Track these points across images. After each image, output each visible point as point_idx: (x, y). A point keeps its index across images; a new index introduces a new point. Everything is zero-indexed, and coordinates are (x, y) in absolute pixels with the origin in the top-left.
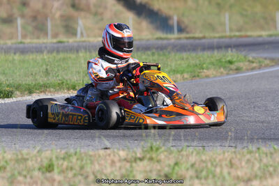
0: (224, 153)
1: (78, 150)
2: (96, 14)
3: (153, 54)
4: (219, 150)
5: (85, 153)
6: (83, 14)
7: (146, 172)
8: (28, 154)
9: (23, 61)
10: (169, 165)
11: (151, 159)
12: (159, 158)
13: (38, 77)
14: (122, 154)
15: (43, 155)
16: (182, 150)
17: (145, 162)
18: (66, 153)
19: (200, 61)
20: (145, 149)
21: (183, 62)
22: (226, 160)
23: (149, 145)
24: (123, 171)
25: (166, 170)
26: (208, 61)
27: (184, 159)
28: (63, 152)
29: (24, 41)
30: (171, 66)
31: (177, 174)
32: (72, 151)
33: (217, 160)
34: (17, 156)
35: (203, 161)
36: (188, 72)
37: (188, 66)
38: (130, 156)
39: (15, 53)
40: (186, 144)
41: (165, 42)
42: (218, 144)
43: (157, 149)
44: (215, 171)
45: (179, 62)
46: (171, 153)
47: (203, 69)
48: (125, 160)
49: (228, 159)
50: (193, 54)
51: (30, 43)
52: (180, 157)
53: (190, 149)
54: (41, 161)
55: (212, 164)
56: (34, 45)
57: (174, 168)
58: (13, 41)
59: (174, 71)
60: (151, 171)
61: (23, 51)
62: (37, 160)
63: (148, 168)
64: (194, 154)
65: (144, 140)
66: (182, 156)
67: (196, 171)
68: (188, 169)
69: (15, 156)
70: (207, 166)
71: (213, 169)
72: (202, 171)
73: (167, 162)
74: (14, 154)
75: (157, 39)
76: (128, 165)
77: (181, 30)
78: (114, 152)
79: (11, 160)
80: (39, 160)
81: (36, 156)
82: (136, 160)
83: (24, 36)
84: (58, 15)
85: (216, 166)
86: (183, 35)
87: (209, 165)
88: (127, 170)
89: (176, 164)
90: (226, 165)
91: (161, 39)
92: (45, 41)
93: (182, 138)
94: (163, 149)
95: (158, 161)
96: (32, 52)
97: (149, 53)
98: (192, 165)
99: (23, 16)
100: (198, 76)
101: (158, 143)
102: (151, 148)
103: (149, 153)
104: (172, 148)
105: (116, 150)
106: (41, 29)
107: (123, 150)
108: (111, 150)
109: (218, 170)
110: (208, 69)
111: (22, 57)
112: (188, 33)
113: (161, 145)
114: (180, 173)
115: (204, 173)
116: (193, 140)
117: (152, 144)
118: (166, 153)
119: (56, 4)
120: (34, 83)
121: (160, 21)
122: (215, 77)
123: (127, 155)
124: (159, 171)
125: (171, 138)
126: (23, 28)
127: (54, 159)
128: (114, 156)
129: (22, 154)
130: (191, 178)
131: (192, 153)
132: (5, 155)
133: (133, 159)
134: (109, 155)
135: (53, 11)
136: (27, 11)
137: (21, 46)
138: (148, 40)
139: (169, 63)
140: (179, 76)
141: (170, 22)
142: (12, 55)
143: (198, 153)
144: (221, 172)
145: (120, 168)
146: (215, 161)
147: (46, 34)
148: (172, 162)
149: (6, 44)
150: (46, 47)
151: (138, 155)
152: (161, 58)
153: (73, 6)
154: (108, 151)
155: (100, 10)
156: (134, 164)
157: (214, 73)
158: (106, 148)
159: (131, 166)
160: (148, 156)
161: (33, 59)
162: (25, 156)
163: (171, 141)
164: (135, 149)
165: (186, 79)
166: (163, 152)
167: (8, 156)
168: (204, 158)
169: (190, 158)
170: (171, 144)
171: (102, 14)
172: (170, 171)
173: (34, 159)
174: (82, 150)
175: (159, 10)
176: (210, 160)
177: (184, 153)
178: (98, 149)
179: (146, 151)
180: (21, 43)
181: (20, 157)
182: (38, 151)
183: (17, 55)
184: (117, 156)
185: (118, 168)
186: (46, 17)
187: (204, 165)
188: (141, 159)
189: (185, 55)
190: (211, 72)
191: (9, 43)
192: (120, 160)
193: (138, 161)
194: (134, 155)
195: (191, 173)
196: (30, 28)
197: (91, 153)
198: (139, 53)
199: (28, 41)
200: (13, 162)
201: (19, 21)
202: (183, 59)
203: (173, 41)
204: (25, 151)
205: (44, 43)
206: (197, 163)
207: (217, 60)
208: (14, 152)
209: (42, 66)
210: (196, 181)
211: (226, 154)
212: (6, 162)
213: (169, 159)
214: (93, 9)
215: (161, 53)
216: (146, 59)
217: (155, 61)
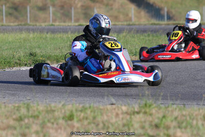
0: (199, 109)
1: (92, 105)
2: (107, 5)
3: (149, 36)
4: (196, 107)
5: (97, 107)
6: (98, 5)
7: (141, 122)
8: (55, 107)
9: (53, 39)
10: (158, 118)
11: (145, 113)
12: (151, 112)
13: (64, 51)
14: (124, 108)
15: (66, 108)
16: (168, 107)
17: (141, 115)
18: (83, 107)
20: (141, 106)
22: (201, 115)
23: (144, 102)
24: (125, 121)
25: (156, 121)
27: (170, 113)
28: (81, 106)
29: (54, 24)
31: (164, 124)
32: (87, 105)
33: (194, 115)
35: (183, 115)
38: (130, 110)
39: (47, 33)
40: (171, 102)
41: (158, 27)
42: (195, 103)
43: (150, 106)
46: (160, 108)
48: (127, 113)
49: (202, 114)
51: (59, 25)
52: (167, 112)
53: (175, 106)
54: (65, 112)
55: (190, 118)
56: (61, 27)
57: (162, 120)
58: (46, 24)
60: (145, 122)
61: (54, 31)
62: (61, 111)
63: (143, 120)
64: (178, 109)
65: (141, 99)
66: (169, 111)
67: (178, 123)
68: (172, 121)
69: (46, 108)
70: (186, 119)
71: (191, 121)
72: (182, 123)
73: (157, 115)
74: (45, 106)
75: (152, 24)
76: (128, 117)
77: (169, 18)
79: (42, 111)
80: (63, 111)
81: (61, 109)
82: (134, 113)
83: (54, 20)
84: (79, 5)
85: (193, 119)
86: (171, 22)
87: (188, 118)
88: (127, 120)
89: (164, 117)
90: (201, 119)
91: (155, 24)
92: (70, 24)
93: (169, 98)
94: (154, 105)
95: (151, 115)
96: (60, 32)
97: (146, 34)
98: (176, 118)
99: (54, 6)
101: (151, 101)
102: (146, 105)
103: (144, 108)
104: (161, 105)
105: (119, 106)
106: (67, 15)
107: (125, 105)
108: (116, 105)
109: (195, 122)
111: (53, 35)
112: (174, 20)
113: (153, 103)
114: (167, 123)
115: (184, 124)
116: (176, 100)
117: (146, 102)
118: (156, 109)
120: (61, 55)
121: (154, 11)
123: (128, 109)
124: (151, 122)
125: (160, 98)
126: (54, 14)
127: (74, 111)
128: (118, 110)
129: (51, 107)
130: (175, 127)
131: (176, 109)
132: (39, 107)
133: (132, 113)
134: (115, 109)
135: (76, 2)
136: (57, 2)
137: (52, 27)
138: (145, 25)
141: (162, 12)
142: (45, 34)
143: (180, 109)
144: (197, 124)
145: (123, 119)
146: (192, 115)
147: (71, 19)
148: (161, 116)
149: (41, 26)
150: (70, 29)
151: (136, 110)
152: (155, 38)
154: (114, 106)
155: (111, 2)
156: (133, 117)
158: (113, 104)
159: (131, 118)
160: (143, 110)
161: (60, 37)
162: (53, 109)
163: (160, 100)
164: (134, 105)
166: (154, 108)
167: (41, 108)
168: (184, 113)
169: (174, 113)
170: (160, 102)
171: (112, 5)
172: (159, 122)
173: (59, 110)
174: (95, 105)
175: (154, 3)
176: (189, 115)
177: (170, 109)
178: (106, 105)
179: (142, 107)
180: (52, 25)
181: (49, 109)
182: (63, 105)
183: (49, 34)
184: (120, 110)
185: (121, 119)
186: (71, 6)
187: (185, 118)
188: (138, 113)
191: (43, 25)
192: (123, 113)
193: (136, 114)
194: (133, 109)
195: (174, 124)
196: (59, 15)
197: (101, 107)
198: (138, 35)
199: (57, 24)
201: (51, 9)
203: (163, 26)
204: (53, 105)
205: (68, 26)
206: (179, 117)
209: (67, 42)
210: (178, 130)
211: (201, 111)
212: (39, 112)
213: (158, 113)
214: (105, 1)
215: (155, 34)
216: (143, 39)
217: (150, 40)
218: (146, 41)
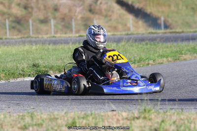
1: (93, 112)
2: (106, 16)
3: (147, 44)
4: (193, 111)
5: (98, 114)
6: (97, 16)
7: (141, 127)
8: (57, 115)
9: (55, 50)
10: (158, 123)
11: (145, 118)
12: (150, 117)
13: (65, 61)
14: (125, 114)
15: (69, 115)
16: (167, 112)
17: (141, 120)
18: (85, 114)
19: (180, 48)
20: (140, 111)
21: (168, 50)
23: (143, 108)
25: (156, 125)
26: (186, 49)
27: (168, 117)
28: (83, 113)
29: (55, 35)
30: (159, 52)
31: (163, 128)
32: (89, 112)
33: (192, 118)
34: (50, 116)
35: (181, 119)
36: (171, 57)
37: (171, 52)
38: (130, 116)
39: (49, 44)
40: (171, 107)
41: (155, 35)
42: (192, 107)
43: (149, 111)
44: (190, 126)
45: (165, 50)
46: (159, 113)
47: (182, 54)
48: (127, 119)
50: (175, 44)
51: (60, 37)
52: (166, 117)
53: (173, 111)
54: (68, 120)
55: (188, 122)
56: (63, 38)
57: (161, 125)
58: (48, 36)
59: (162, 56)
60: (145, 127)
61: (55, 42)
62: (64, 119)
63: (143, 125)
64: (176, 114)
65: (139, 105)
66: (167, 116)
67: (177, 126)
68: (171, 125)
69: (49, 116)
70: (184, 123)
71: (189, 125)
72: (181, 126)
73: (157, 120)
74: (48, 115)
75: (149, 33)
76: (128, 122)
77: (166, 27)
78: (119, 113)
79: (46, 119)
80: (66, 119)
81: (63, 116)
82: (134, 119)
83: (56, 32)
84: (79, 17)
85: (191, 123)
86: (168, 31)
87: (186, 122)
89: (163, 121)
91: (152, 33)
92: (70, 35)
93: (167, 103)
94: (153, 111)
95: (150, 119)
96: (62, 43)
97: (144, 43)
98: (174, 122)
99: (55, 18)
100: (178, 59)
101: (150, 107)
102: (145, 110)
103: (143, 114)
104: (160, 110)
105: (120, 112)
106: (67, 27)
107: (125, 111)
108: (117, 112)
109: (192, 125)
110: (185, 54)
111: (54, 47)
112: (171, 29)
113: (152, 108)
114: (165, 128)
115: (182, 128)
116: (175, 105)
117: (145, 107)
118: (155, 114)
119: (78, 10)
120: (63, 65)
121: (152, 21)
122: (191, 60)
123: (128, 115)
124: (151, 126)
125: (159, 103)
126: (55, 26)
127: (76, 118)
128: (119, 116)
129: (54, 115)
131: (174, 113)
132: (42, 116)
133: (132, 118)
134: (115, 115)
135: (76, 14)
136: (58, 14)
137: (54, 39)
138: (143, 34)
139: (158, 50)
140: (165, 59)
141: (159, 22)
142: (47, 45)
143: (178, 114)
144: (195, 127)
145: (123, 124)
146: (190, 119)
147: (71, 31)
148: (159, 120)
149: (43, 38)
150: (71, 40)
151: (136, 115)
152: (152, 46)
153: (90, 11)
154: (114, 113)
155: (110, 13)
156: (133, 122)
157: (190, 57)
158: (113, 111)
159: (131, 123)
160: (143, 116)
161: (62, 48)
162: (56, 117)
163: (159, 105)
164: (134, 111)
165: (170, 61)
166: (153, 113)
167: (45, 116)
168: (182, 117)
169: (173, 117)
170: (159, 107)
171: (110, 16)
172: (159, 126)
173: (62, 118)
174: (96, 112)
175: (151, 13)
176: (187, 119)
177: (168, 114)
178: (107, 111)
179: (141, 112)
180: (54, 37)
181: (52, 117)
182: (65, 113)
183: (51, 45)
184: (121, 116)
186: (71, 18)
187: (183, 122)
188: (138, 118)
189: (169, 44)
190: (188, 56)
191: (45, 37)
192: (123, 119)
193: (136, 120)
194: (132, 115)
195: (173, 127)
196: (60, 27)
197: (102, 114)
198: (137, 44)
199: (58, 35)
200: (47, 121)
201: (53, 22)
202: (167, 47)
203: (160, 34)
204: (56, 113)
205: (69, 37)
206: (178, 121)
207: (192, 48)
208: (49, 113)
209: (68, 53)
212: (43, 120)
213: (157, 118)
214: (104, 13)
215: (152, 43)
216: (142, 48)
217: (148, 49)
218: (144, 50)
